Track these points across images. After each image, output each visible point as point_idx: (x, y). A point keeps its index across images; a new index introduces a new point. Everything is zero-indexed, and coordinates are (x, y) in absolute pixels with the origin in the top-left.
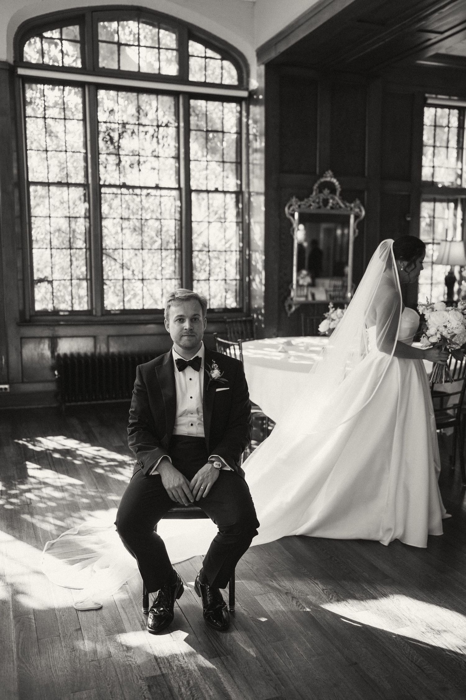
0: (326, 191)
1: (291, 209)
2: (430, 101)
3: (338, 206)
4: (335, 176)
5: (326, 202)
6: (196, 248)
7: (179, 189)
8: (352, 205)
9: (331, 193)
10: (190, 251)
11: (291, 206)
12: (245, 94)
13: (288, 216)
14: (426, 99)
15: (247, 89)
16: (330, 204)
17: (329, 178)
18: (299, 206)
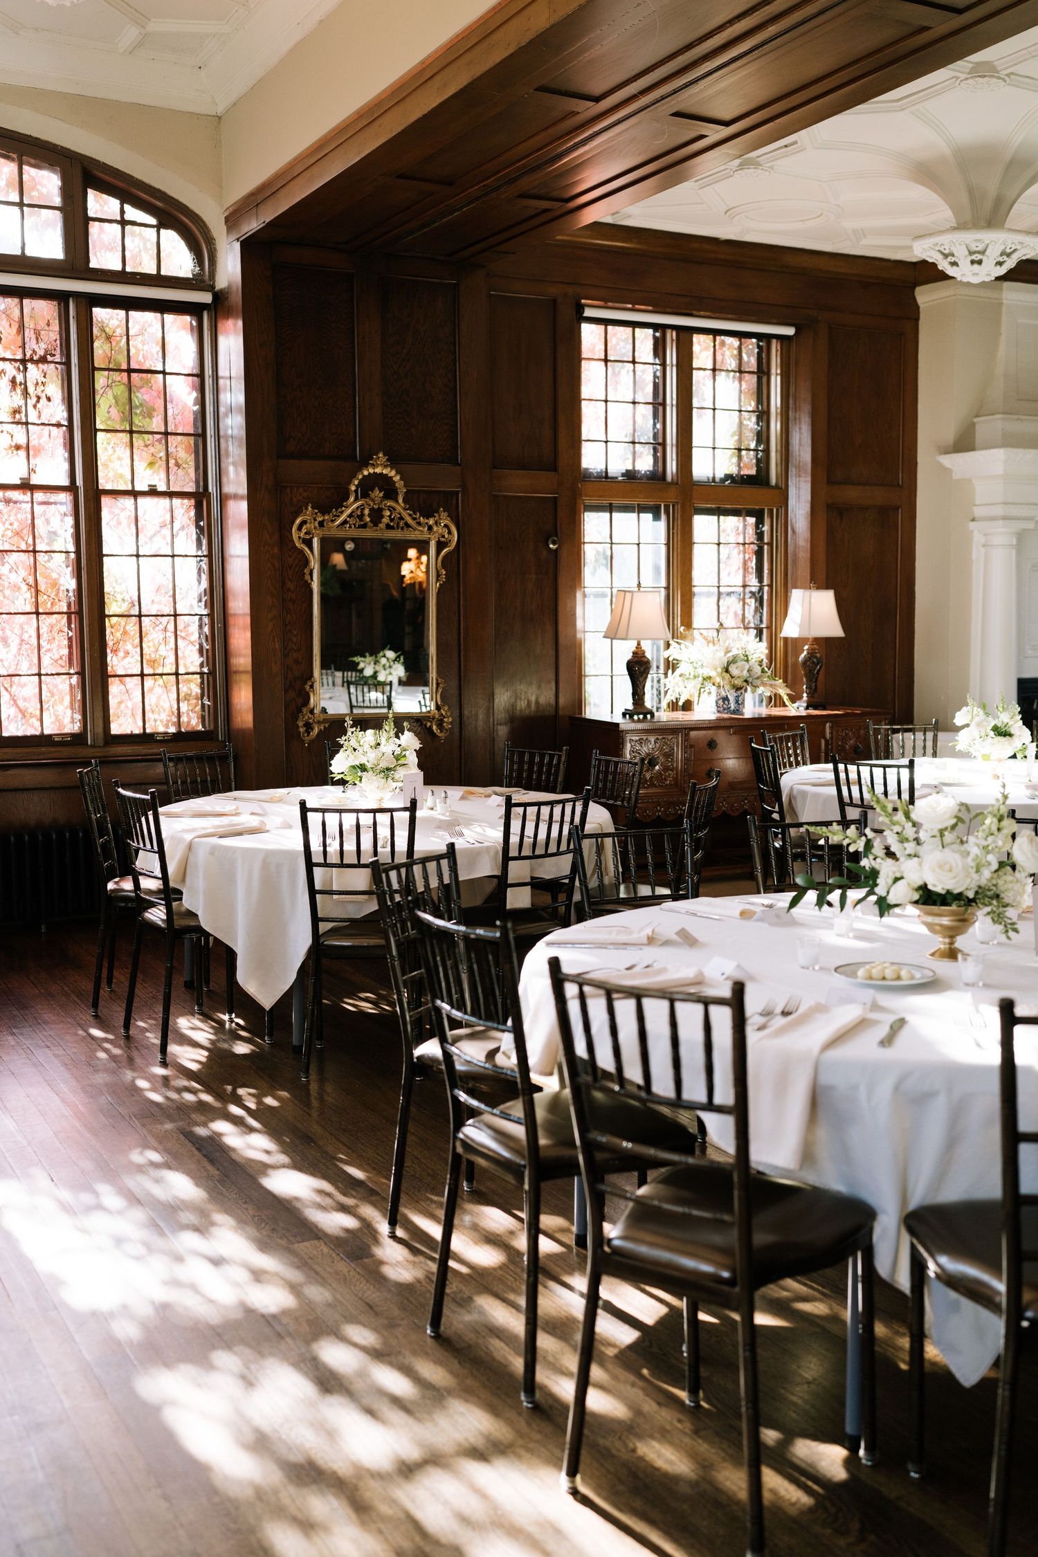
0: (377, 494)
1: (304, 530)
2: (588, 313)
3: (402, 523)
4: (393, 462)
5: (377, 515)
6: (112, 608)
7: (72, 488)
8: (431, 522)
9: (386, 497)
10: (99, 615)
11: (304, 523)
12: (206, 298)
13: (299, 545)
14: (581, 307)
15: (210, 288)
16: (385, 520)
17: (380, 468)
18: (321, 524)
